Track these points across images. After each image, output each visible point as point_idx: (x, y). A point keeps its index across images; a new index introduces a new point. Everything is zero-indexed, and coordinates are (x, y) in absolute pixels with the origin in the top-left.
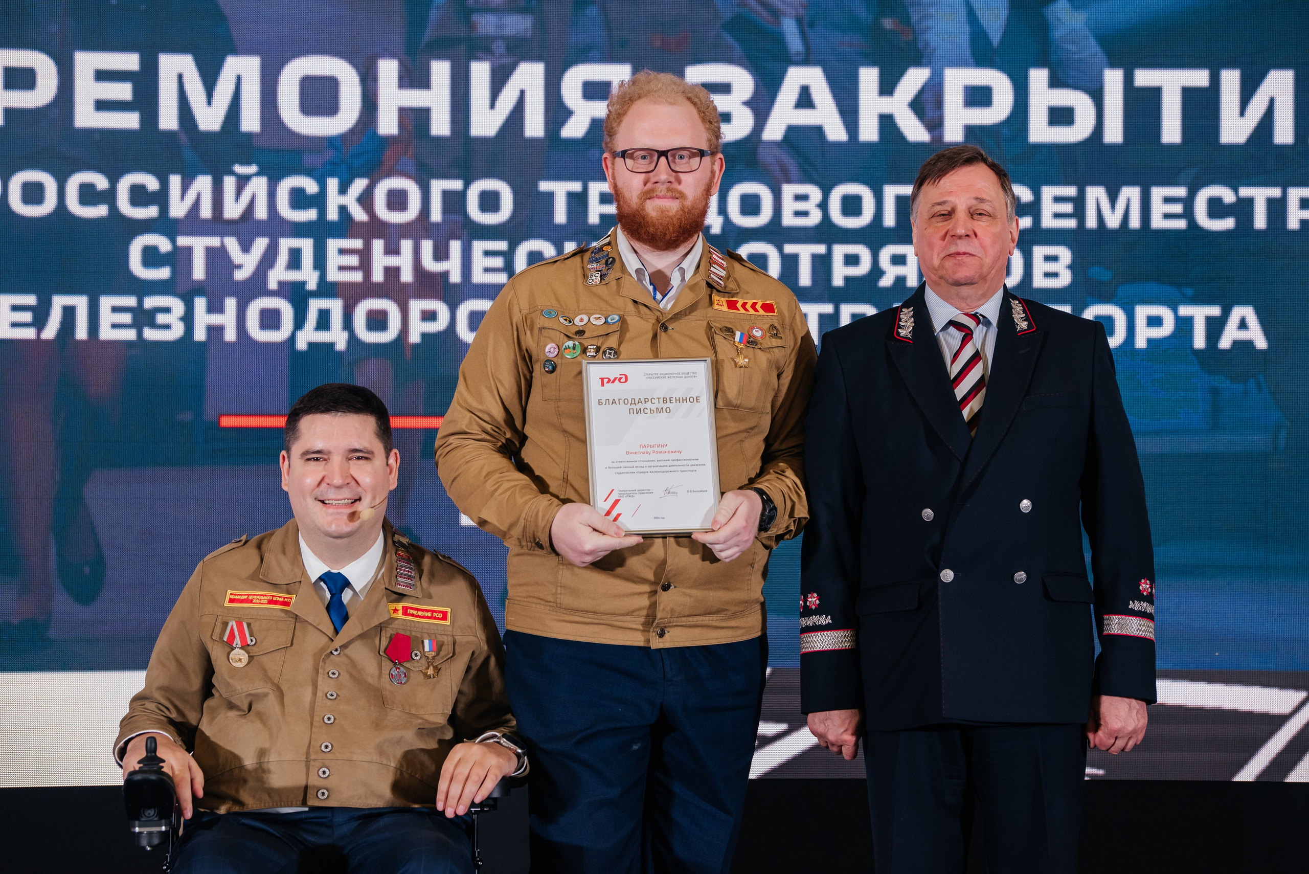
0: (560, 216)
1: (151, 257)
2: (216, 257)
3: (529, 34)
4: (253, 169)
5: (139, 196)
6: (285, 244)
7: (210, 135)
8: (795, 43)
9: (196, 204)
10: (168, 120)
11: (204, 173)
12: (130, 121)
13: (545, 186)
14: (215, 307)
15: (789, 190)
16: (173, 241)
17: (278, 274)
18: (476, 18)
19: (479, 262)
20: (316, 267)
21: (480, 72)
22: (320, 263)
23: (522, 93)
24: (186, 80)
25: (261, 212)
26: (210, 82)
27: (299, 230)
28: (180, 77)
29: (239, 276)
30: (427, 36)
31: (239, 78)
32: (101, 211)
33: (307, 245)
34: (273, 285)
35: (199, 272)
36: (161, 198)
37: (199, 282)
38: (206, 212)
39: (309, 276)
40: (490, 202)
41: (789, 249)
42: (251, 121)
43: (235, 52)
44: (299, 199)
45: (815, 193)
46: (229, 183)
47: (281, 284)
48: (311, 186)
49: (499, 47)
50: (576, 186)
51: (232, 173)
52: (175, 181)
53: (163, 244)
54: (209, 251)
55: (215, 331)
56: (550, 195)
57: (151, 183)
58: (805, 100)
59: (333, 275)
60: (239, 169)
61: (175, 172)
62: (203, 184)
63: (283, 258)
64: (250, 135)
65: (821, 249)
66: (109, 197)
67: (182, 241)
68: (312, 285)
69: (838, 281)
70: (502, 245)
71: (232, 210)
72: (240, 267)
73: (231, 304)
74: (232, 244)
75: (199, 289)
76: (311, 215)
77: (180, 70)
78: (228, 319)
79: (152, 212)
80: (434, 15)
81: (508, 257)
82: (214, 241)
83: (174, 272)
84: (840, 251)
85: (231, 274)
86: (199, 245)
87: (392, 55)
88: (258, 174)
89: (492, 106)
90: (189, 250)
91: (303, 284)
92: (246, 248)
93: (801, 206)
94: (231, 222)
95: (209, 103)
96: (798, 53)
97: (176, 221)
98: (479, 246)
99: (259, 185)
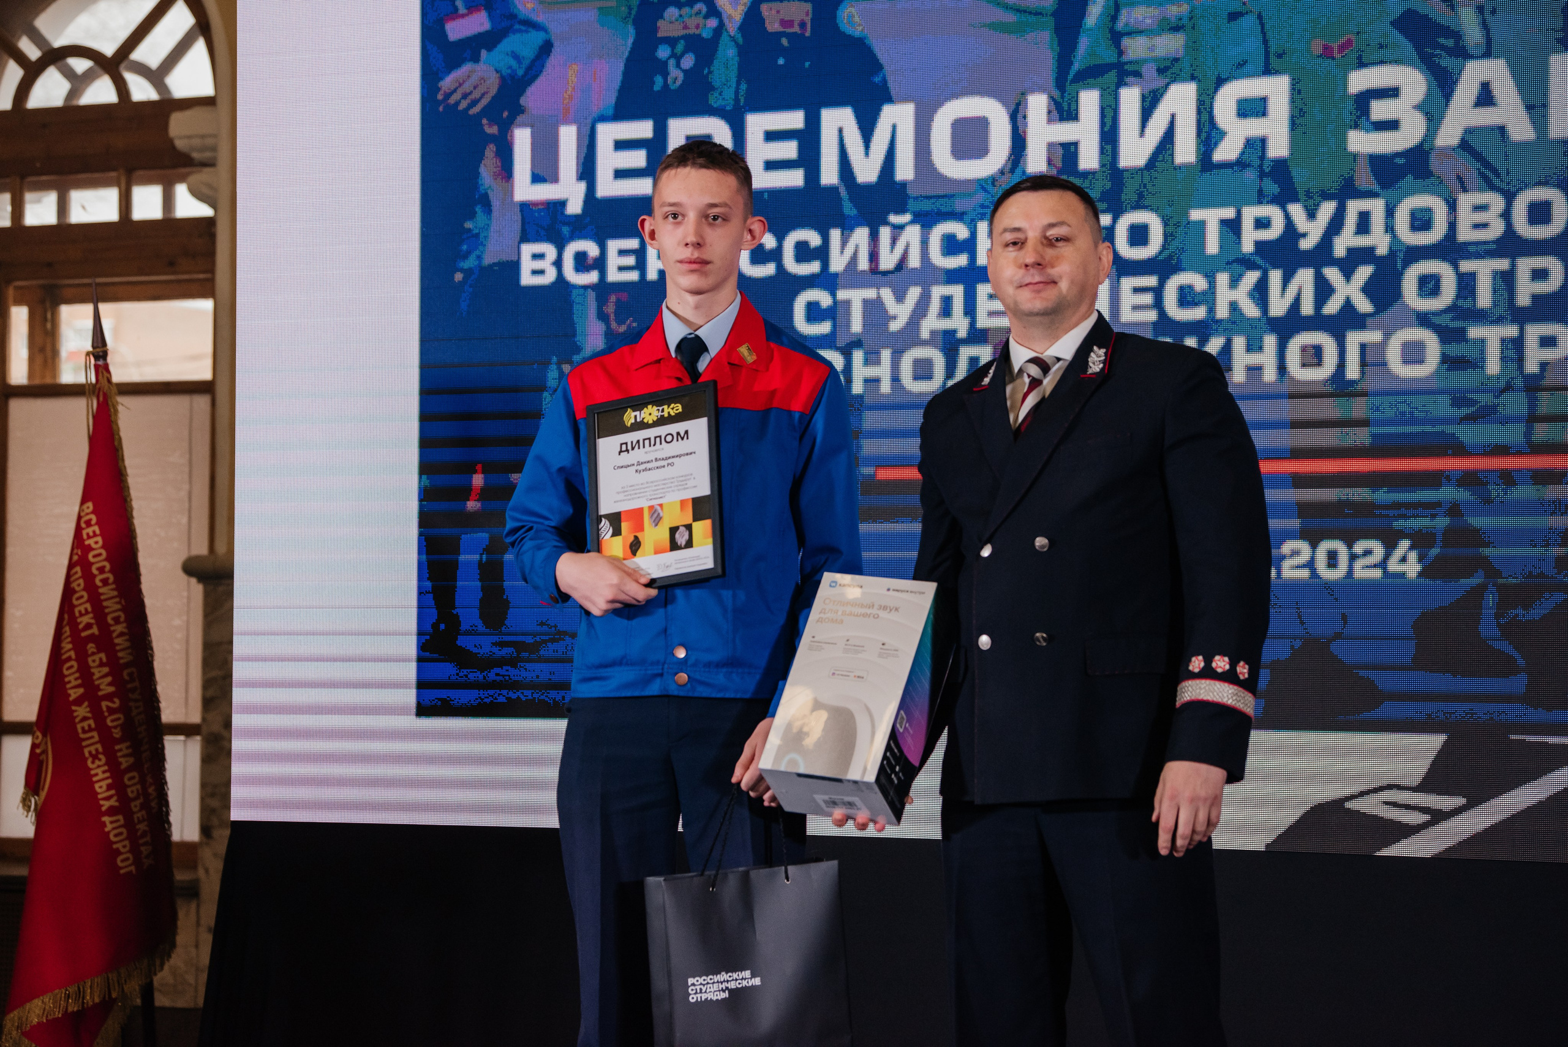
0: (1212, 246)
1: (814, 312)
2: (873, 308)
3: (1181, 54)
4: (907, 218)
5: (803, 252)
6: (938, 292)
7: (868, 187)
8: (1473, 34)
9: (854, 258)
10: (829, 175)
11: (860, 225)
12: (795, 178)
13: (1196, 215)
14: (872, 359)
15: (1465, 201)
16: (833, 295)
17: (931, 323)
18: (1126, 42)
19: (1128, 299)
20: (966, 313)
21: (1130, 98)
22: (970, 310)
23: (1173, 116)
24: (845, 134)
25: (914, 262)
26: (867, 131)
27: (952, 277)
28: (841, 131)
29: (895, 326)
30: (1076, 67)
31: (894, 127)
32: (768, 270)
33: (957, 292)
34: (925, 334)
35: (857, 326)
36: (822, 253)
37: (857, 334)
38: (863, 264)
39: (959, 324)
40: (1138, 235)
41: (1466, 266)
42: (905, 171)
43: (889, 100)
44: (951, 245)
45: (1497, 202)
46: (885, 233)
47: (933, 333)
48: (961, 231)
49: (1149, 71)
50: (1229, 213)
51: (886, 223)
52: (835, 234)
53: (824, 298)
54: (866, 302)
55: (872, 382)
56: (1202, 224)
57: (813, 238)
58: (1485, 97)
59: (983, 322)
60: (894, 219)
61: (835, 226)
62: (861, 236)
63: (935, 306)
64: (904, 185)
65: (1503, 264)
66: (776, 255)
67: (842, 295)
68: (962, 333)
69: (1523, 299)
70: (1152, 281)
71: (887, 261)
72: (895, 318)
73: (886, 355)
74: (887, 294)
75: (857, 343)
76: (961, 260)
77: (840, 124)
78: (883, 371)
79: (814, 267)
80: (1084, 44)
81: (1158, 293)
82: (870, 293)
83: (834, 326)
84: (1525, 265)
85: (886, 325)
86: (855, 297)
87: (1041, 89)
88: (912, 222)
89: (1142, 133)
90: (848, 303)
91: (954, 331)
92: (900, 298)
93: (1480, 217)
94: (885, 273)
95: (867, 154)
96: (1477, 45)
97: (836, 275)
98: (1128, 283)
99: (913, 234)
